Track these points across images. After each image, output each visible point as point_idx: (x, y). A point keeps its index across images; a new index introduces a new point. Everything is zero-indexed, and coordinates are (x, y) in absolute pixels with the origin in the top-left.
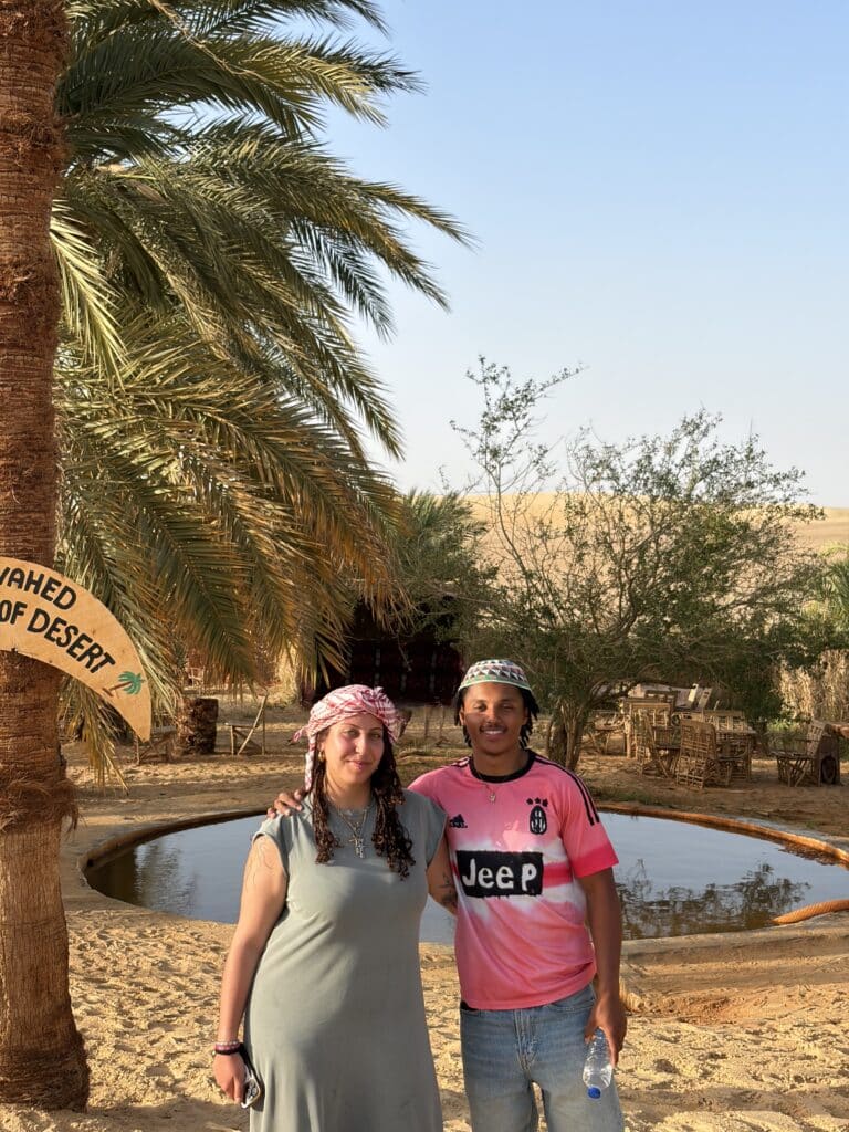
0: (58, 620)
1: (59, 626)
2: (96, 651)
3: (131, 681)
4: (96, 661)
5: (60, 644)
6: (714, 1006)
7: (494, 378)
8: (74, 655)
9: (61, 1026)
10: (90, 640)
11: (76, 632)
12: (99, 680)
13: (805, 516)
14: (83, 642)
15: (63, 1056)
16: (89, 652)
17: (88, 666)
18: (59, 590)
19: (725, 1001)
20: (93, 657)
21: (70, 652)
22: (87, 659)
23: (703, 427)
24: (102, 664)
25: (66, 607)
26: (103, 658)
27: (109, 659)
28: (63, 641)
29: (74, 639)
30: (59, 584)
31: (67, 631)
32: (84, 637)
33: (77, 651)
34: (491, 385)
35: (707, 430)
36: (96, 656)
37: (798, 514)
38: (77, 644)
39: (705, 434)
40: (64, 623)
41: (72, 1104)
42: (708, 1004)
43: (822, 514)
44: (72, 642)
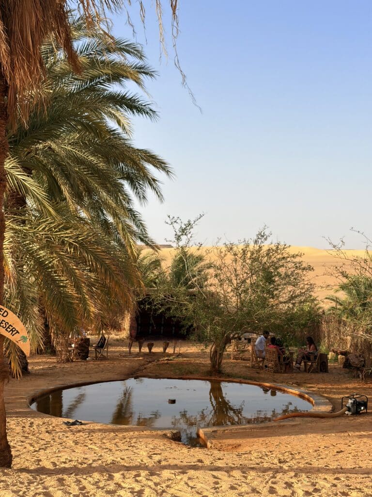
0: (3, 320)
1: (3, 322)
2: (14, 330)
3: (24, 339)
4: (14, 333)
5: (3, 328)
6: (236, 447)
7: (175, 222)
8: (7, 331)
9: (3, 442)
10: (12, 326)
11: (8, 324)
12: (14, 338)
13: (306, 269)
14: (10, 327)
15: (4, 451)
16: (12, 330)
17: (11, 334)
18: (3, 311)
19: (240, 445)
20: (13, 331)
21: (6, 330)
22: (11, 332)
23: (265, 237)
24: (15, 333)
25: (5, 316)
26: (16, 332)
27: (18, 332)
28: (4, 327)
29: (7, 326)
30: (3, 310)
31: (5, 324)
32: (10, 325)
33: (9, 330)
34: (175, 224)
35: (266, 238)
36: (14, 331)
37: (304, 269)
38: (8, 328)
39: (266, 239)
40: (5, 321)
41: (6, 466)
42: (233, 446)
43: (313, 269)
44: (7, 327)
